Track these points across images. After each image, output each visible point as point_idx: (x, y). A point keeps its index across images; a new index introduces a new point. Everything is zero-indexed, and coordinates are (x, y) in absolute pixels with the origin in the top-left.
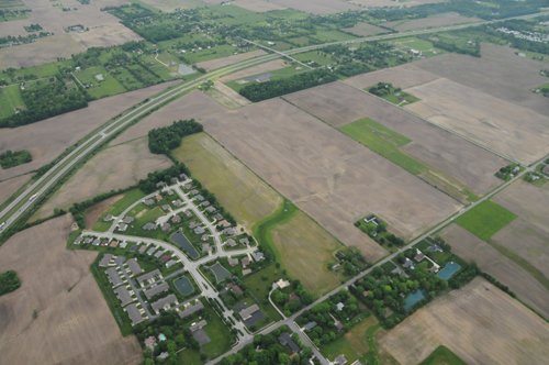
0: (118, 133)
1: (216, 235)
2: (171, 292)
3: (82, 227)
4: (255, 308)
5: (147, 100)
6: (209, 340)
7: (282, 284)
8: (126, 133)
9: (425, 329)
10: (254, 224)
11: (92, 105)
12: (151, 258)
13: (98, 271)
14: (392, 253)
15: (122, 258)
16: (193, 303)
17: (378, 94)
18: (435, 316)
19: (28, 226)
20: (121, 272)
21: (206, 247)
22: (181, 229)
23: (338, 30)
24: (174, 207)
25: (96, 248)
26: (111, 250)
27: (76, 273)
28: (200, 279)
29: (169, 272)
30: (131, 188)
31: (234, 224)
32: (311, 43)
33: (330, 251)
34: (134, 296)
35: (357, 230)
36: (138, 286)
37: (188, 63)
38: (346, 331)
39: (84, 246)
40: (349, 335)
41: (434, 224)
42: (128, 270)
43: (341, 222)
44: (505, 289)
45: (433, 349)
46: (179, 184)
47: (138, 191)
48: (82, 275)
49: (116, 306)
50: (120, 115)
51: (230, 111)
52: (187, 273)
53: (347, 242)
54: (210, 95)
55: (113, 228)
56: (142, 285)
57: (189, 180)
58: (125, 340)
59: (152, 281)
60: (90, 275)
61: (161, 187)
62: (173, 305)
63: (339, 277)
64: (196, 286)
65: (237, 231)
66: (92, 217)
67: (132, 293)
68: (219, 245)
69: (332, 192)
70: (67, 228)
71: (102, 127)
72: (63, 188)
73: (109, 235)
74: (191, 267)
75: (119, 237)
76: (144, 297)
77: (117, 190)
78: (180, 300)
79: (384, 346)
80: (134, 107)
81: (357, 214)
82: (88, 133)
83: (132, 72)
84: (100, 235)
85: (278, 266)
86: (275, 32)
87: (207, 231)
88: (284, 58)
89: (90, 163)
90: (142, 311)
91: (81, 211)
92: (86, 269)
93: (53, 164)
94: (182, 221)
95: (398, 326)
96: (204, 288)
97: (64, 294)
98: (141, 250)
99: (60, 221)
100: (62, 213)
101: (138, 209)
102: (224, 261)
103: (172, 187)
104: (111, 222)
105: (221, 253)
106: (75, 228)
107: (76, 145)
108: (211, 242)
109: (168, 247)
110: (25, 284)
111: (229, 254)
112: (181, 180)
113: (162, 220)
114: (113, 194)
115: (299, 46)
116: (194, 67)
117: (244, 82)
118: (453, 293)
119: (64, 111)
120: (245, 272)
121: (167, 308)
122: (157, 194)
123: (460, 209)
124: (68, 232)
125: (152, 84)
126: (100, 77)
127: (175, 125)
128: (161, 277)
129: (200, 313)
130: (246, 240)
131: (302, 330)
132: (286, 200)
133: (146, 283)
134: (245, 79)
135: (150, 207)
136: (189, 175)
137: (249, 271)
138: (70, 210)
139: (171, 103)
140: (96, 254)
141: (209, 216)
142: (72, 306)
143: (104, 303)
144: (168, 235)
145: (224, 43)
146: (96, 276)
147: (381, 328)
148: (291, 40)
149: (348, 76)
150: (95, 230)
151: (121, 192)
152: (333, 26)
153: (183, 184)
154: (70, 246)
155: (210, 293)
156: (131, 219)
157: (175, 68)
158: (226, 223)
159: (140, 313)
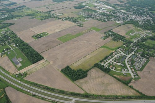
13: (141, 70)
15: (135, 67)
20: (138, 66)
24: (113, 63)
25: (136, 72)
26: (135, 69)
27: (145, 73)
28: (131, 55)
36: (139, 62)
39: (137, 75)
42: (137, 65)
48: (144, 72)
55: (128, 72)
60: (143, 70)
66: (127, 78)
70: (134, 82)
73: (130, 72)
74: (129, 56)
76: (140, 60)
84: (132, 74)
91: (126, 82)
92: (142, 72)
97: (151, 72)
100: (131, 87)
101: (118, 70)
104: (126, 73)
106: (133, 80)
109: (126, 61)
114: (115, 77)
122: (110, 68)
124: (136, 81)
128: (135, 59)
132: (101, 47)
135: (115, 67)
138: (128, 86)
142: (152, 70)
143: (147, 65)
144: (123, 62)
146: (143, 69)
150: (131, 75)
154: (139, 78)
155: (133, 53)
156: (122, 70)
159: (144, 60)
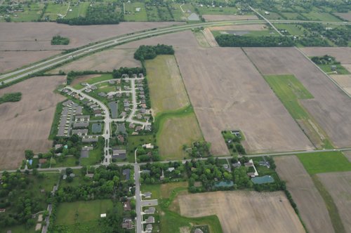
0: (124, 43)
1: (134, 110)
2: (87, 128)
3: (68, 84)
4: (124, 151)
5: (155, 29)
6: (88, 157)
7: (149, 146)
8: (128, 44)
9: (214, 203)
10: (160, 111)
11: (121, 24)
12: (90, 109)
13: (60, 107)
14: (232, 155)
15: (76, 105)
16: (95, 137)
17: (316, 63)
18: (228, 199)
19: (43, 75)
20: (71, 109)
21: (124, 114)
22: (118, 101)
23: (330, 13)
24: (123, 89)
25: (67, 96)
26: (74, 99)
27: (49, 104)
28: (107, 128)
29: (95, 119)
30: (108, 73)
31: (149, 107)
32: (298, 18)
33: (192, 140)
34: (68, 124)
35: (221, 136)
36: (74, 120)
37: (198, 13)
38: (164, 182)
39: (62, 93)
40: (164, 185)
41: (279, 150)
42: (74, 111)
43: (214, 128)
44: (294, 206)
45: (209, 214)
46: (136, 78)
47: (111, 76)
48: (52, 106)
49: (55, 125)
50: (133, 34)
51: (200, 48)
52: (103, 122)
53: (208, 139)
54: (196, 35)
55: (83, 89)
56: (76, 120)
57: (143, 78)
58: (48, 141)
59: (82, 120)
60: (55, 107)
61: (124, 77)
62: (83, 134)
63: (186, 155)
64: (103, 130)
65: (148, 112)
66: (76, 81)
67: (68, 122)
68: (132, 115)
69: (224, 110)
70: (61, 82)
71: (118, 37)
72: (73, 62)
73: (79, 92)
74: (108, 120)
75: (82, 94)
76: (72, 126)
77: (99, 71)
78: (89, 134)
79: (180, 200)
80: (144, 31)
81: (229, 127)
82: (107, 38)
83: (159, 11)
84: (73, 90)
85: (154, 136)
86: (276, 6)
87: (131, 107)
88: (268, 24)
89: (97, 54)
90: (66, 132)
91: (73, 76)
92: (56, 103)
93: (78, 49)
94: (122, 97)
95: (198, 194)
96: (105, 132)
97: (36, 112)
98: (88, 104)
99: (60, 78)
100: (63, 74)
101: (103, 84)
102: (127, 124)
103: (130, 79)
104: (84, 86)
105: (130, 120)
106: (64, 84)
107: (97, 43)
108: (128, 113)
109: (104, 107)
110: (22, 101)
111: (133, 122)
112: (138, 76)
113: (111, 94)
114: (96, 73)
115: (286, 19)
116: (200, 17)
117: (225, 33)
118: (253, 193)
119: (103, 23)
120: (134, 133)
121: (80, 134)
122: (119, 80)
123: (309, 149)
124: (60, 84)
125: (166, 21)
126: (138, 9)
127: (158, 46)
128: (88, 120)
129: (93, 143)
130: (148, 118)
131: (140, 172)
132: (191, 105)
133: (79, 119)
134: (227, 31)
135: (111, 85)
136: (145, 75)
137: (137, 133)
138: (68, 74)
139: (167, 35)
140: (65, 98)
141: (139, 99)
142: (36, 118)
143: (51, 122)
144: (109, 102)
145: (234, 6)
146: (57, 108)
147: (186, 191)
148: (283, 14)
149: (305, 46)
150: (74, 87)
151: (101, 73)
152: (329, 9)
153: (138, 79)
154: (56, 91)
155: (107, 136)
156: (95, 88)
157: (187, 15)
158: (145, 106)
159: (64, 132)
